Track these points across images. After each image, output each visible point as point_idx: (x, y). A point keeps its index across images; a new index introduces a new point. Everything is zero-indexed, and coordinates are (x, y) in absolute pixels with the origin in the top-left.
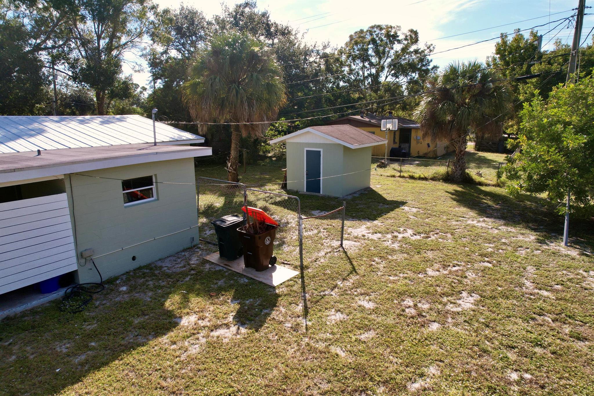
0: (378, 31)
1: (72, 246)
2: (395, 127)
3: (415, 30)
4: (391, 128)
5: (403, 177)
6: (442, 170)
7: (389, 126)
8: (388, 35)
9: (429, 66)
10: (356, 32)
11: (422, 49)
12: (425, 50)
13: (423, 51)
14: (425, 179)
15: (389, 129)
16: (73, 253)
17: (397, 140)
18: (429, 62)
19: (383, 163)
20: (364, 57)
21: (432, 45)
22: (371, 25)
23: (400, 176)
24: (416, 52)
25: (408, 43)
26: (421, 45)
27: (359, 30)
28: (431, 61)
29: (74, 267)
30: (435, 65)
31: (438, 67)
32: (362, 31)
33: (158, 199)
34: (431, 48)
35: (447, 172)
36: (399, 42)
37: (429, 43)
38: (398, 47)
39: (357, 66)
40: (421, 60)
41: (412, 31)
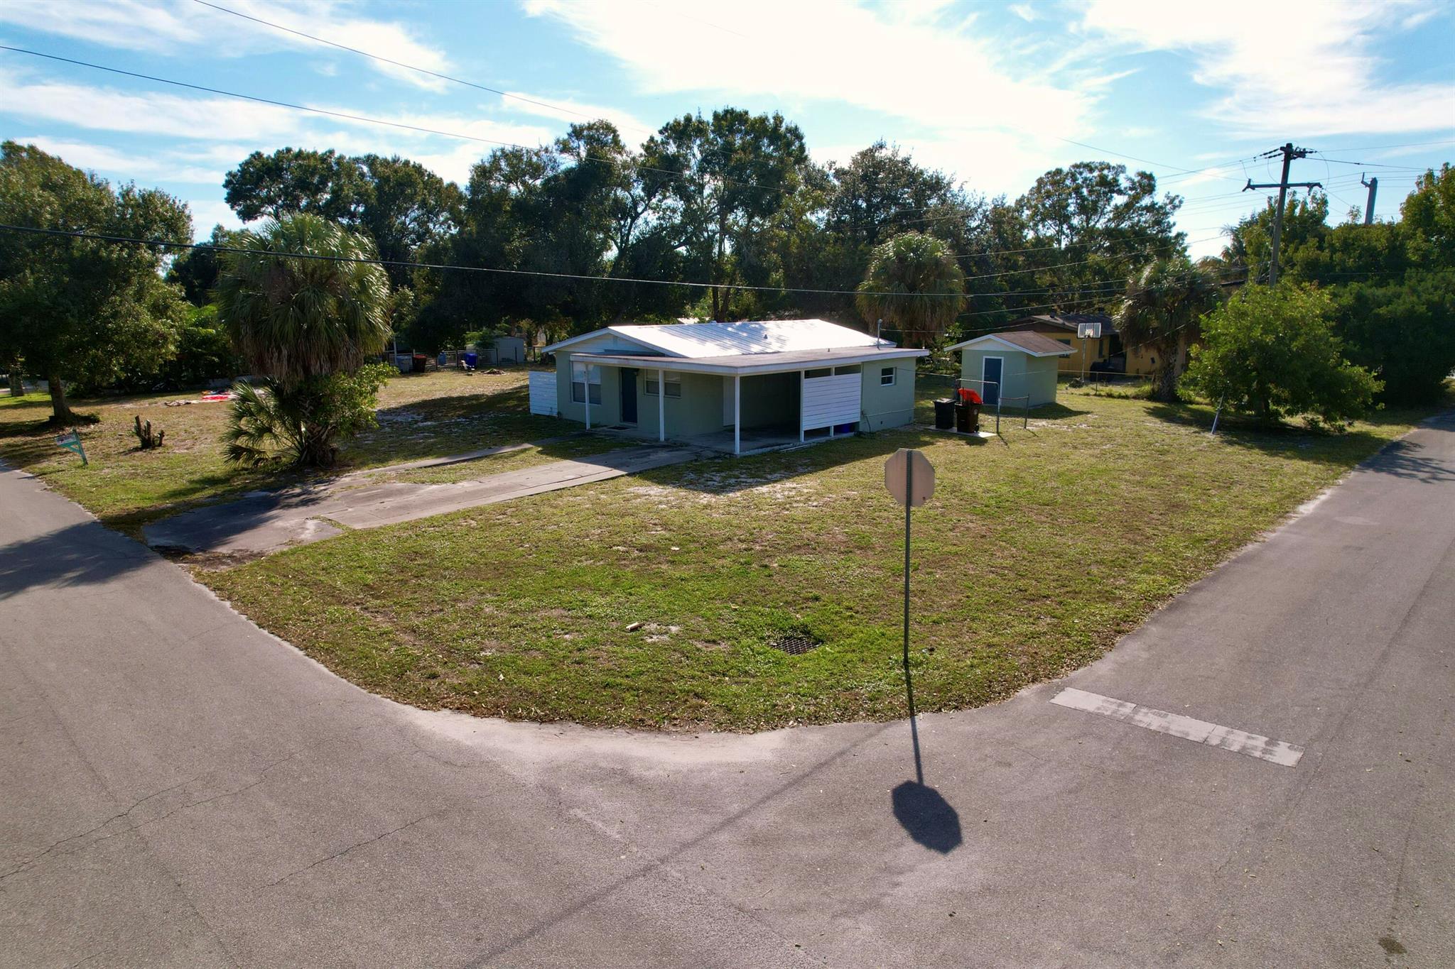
0: (1086, 174)
1: (859, 406)
2: (1096, 332)
3: (1148, 173)
4: (1091, 335)
5: (1100, 395)
6: (1147, 388)
7: (1090, 332)
8: (1103, 181)
9: (1170, 232)
10: (1049, 173)
11: (1160, 204)
12: (1166, 205)
13: (1161, 207)
14: (1126, 397)
15: (1089, 336)
16: (859, 411)
17: (1106, 352)
18: (1170, 227)
19: (1077, 381)
20: (1060, 215)
21: (1178, 196)
22: (1073, 163)
23: (1095, 395)
24: (1151, 208)
25: (1137, 194)
26: (1159, 197)
27: (1054, 170)
28: (1174, 224)
29: (858, 420)
30: (1181, 231)
31: (1186, 235)
32: (1059, 171)
33: (895, 384)
34: (1177, 202)
35: (1153, 390)
36: (1120, 192)
37: (1172, 195)
38: (1119, 200)
39: (1048, 230)
40: (1158, 223)
41: (1143, 175)
